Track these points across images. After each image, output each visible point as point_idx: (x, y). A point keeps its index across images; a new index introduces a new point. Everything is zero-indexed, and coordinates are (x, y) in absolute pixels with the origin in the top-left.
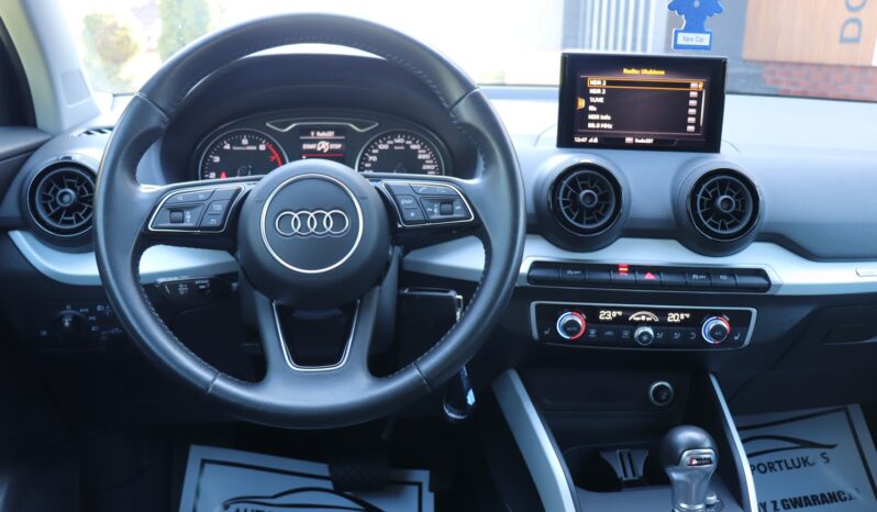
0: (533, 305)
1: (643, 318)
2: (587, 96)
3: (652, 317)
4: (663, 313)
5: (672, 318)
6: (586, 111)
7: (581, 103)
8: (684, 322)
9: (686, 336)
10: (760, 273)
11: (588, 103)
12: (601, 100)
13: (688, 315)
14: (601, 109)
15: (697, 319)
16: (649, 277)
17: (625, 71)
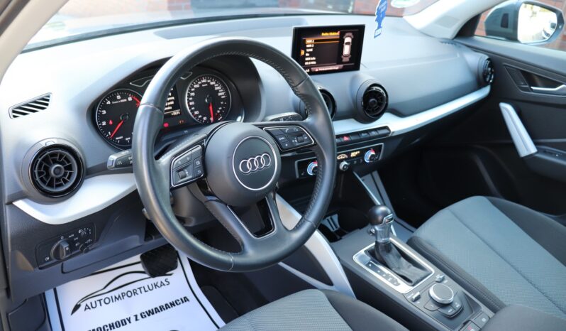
0: (296, 162)
1: (342, 158)
2: (305, 48)
3: (346, 156)
4: (349, 154)
5: (353, 154)
6: (304, 56)
7: (303, 52)
8: (357, 156)
9: (358, 161)
10: (386, 128)
11: (306, 52)
12: (311, 50)
13: (359, 152)
14: (311, 54)
15: (363, 153)
16: (346, 139)
17: (323, 34)
